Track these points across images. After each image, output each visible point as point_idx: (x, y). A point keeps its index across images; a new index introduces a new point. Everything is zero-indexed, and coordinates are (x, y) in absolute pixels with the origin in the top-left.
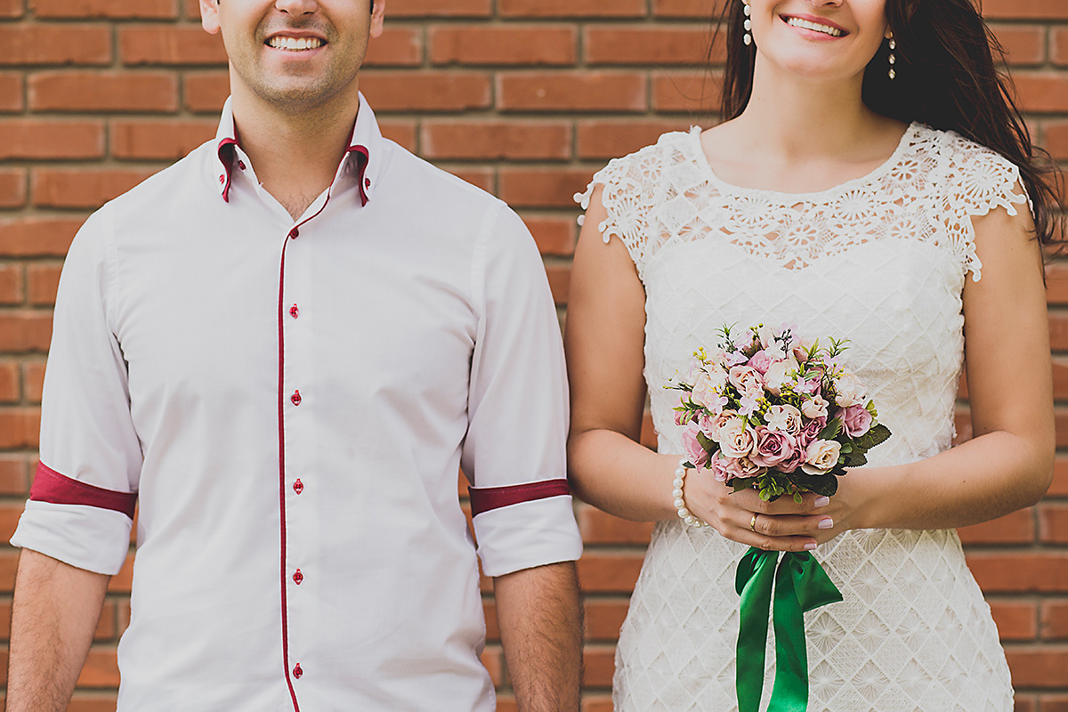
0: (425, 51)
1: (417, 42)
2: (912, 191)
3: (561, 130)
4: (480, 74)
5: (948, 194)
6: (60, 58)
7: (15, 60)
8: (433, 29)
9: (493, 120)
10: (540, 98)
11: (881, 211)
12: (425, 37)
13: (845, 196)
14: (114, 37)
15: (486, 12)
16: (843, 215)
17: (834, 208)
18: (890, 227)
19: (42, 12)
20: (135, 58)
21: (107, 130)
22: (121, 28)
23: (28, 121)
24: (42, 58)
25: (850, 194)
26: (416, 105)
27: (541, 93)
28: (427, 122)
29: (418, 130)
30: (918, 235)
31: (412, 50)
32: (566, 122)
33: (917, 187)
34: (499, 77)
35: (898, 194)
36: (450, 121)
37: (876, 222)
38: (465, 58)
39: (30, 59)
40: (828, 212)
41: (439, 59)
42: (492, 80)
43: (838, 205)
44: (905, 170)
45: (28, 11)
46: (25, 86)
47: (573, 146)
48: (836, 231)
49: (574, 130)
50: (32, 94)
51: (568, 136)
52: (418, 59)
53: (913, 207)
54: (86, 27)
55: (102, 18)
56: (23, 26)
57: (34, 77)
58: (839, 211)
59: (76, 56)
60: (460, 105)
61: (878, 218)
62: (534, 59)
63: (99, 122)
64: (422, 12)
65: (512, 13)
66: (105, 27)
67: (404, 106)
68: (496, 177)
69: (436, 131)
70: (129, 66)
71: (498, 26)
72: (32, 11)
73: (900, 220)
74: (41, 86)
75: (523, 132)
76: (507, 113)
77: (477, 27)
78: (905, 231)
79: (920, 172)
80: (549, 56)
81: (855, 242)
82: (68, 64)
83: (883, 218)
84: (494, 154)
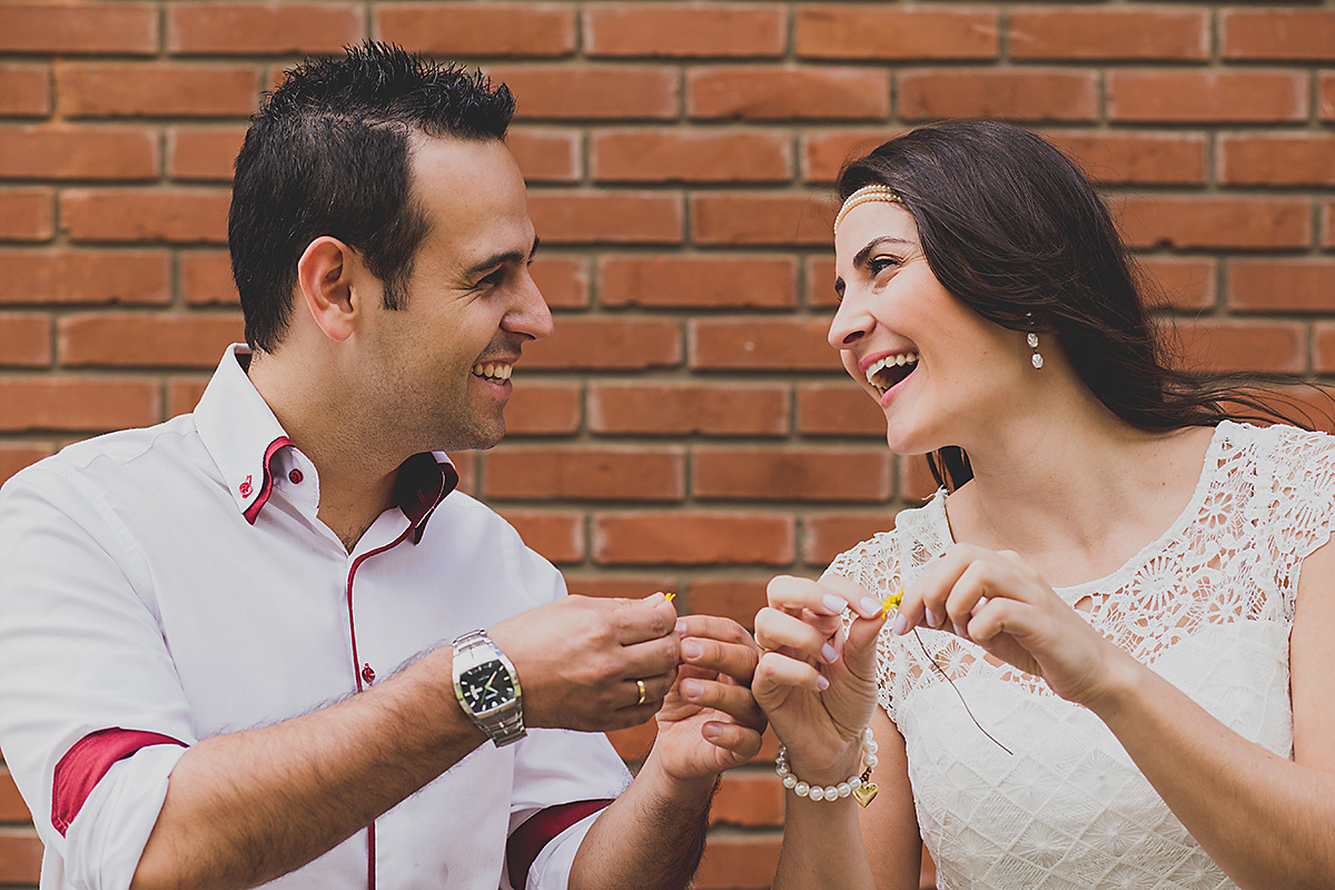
0: (593, 289)
1: (583, 277)
2: (1229, 542)
3: (775, 397)
4: (667, 321)
5: (1274, 533)
6: (101, 296)
7: (41, 297)
8: (604, 259)
9: (684, 383)
10: (748, 352)
11: (1191, 583)
12: (594, 270)
13: (1143, 571)
14: (175, 266)
15: (677, 237)
16: (1144, 603)
17: (1131, 593)
18: (1206, 606)
19: (78, 234)
20: (202, 297)
21: (163, 392)
22: (185, 255)
23: (57, 380)
24: (77, 296)
25: (1149, 566)
26: (581, 363)
27: (749, 346)
28: (595, 384)
29: (584, 394)
30: (1246, 610)
31: (577, 287)
32: (783, 386)
33: (1234, 533)
34: (693, 323)
35: (1212, 550)
36: (627, 383)
37: (1188, 601)
38: (648, 299)
39: (62, 297)
40: (1124, 602)
41: (611, 301)
42: (683, 329)
43: (1137, 587)
44: (1216, 509)
45: (60, 232)
46: (54, 332)
47: (792, 417)
48: (1139, 631)
49: (793, 395)
50: (63, 343)
51: (786, 405)
52: (584, 300)
53: (1232, 567)
54: (138, 253)
55: (159, 242)
56: (53, 252)
57: (66, 321)
58: (1139, 596)
59: (123, 293)
60: (641, 363)
61: (1189, 595)
62: (740, 302)
63: (154, 381)
64: (590, 237)
65: (711, 239)
66: (162, 254)
67: (565, 363)
68: (688, 458)
69: (606, 396)
70: (194, 306)
71: (691, 256)
72: (65, 231)
73: (1219, 591)
74: (74, 332)
75: (725, 398)
76: (702, 372)
77: (663, 258)
78: (1227, 609)
79: (1236, 508)
80: (760, 297)
81: (1164, 644)
82: (113, 303)
83: (1195, 594)
84: (686, 428)
